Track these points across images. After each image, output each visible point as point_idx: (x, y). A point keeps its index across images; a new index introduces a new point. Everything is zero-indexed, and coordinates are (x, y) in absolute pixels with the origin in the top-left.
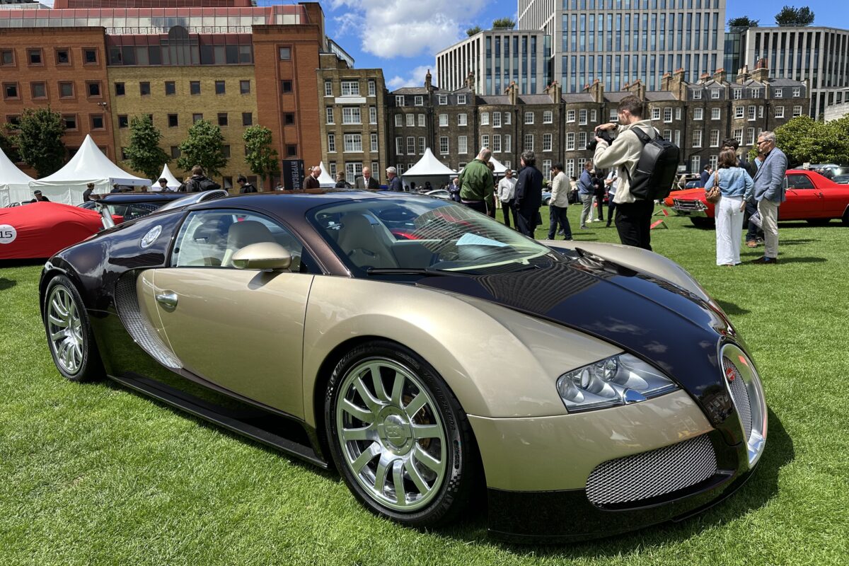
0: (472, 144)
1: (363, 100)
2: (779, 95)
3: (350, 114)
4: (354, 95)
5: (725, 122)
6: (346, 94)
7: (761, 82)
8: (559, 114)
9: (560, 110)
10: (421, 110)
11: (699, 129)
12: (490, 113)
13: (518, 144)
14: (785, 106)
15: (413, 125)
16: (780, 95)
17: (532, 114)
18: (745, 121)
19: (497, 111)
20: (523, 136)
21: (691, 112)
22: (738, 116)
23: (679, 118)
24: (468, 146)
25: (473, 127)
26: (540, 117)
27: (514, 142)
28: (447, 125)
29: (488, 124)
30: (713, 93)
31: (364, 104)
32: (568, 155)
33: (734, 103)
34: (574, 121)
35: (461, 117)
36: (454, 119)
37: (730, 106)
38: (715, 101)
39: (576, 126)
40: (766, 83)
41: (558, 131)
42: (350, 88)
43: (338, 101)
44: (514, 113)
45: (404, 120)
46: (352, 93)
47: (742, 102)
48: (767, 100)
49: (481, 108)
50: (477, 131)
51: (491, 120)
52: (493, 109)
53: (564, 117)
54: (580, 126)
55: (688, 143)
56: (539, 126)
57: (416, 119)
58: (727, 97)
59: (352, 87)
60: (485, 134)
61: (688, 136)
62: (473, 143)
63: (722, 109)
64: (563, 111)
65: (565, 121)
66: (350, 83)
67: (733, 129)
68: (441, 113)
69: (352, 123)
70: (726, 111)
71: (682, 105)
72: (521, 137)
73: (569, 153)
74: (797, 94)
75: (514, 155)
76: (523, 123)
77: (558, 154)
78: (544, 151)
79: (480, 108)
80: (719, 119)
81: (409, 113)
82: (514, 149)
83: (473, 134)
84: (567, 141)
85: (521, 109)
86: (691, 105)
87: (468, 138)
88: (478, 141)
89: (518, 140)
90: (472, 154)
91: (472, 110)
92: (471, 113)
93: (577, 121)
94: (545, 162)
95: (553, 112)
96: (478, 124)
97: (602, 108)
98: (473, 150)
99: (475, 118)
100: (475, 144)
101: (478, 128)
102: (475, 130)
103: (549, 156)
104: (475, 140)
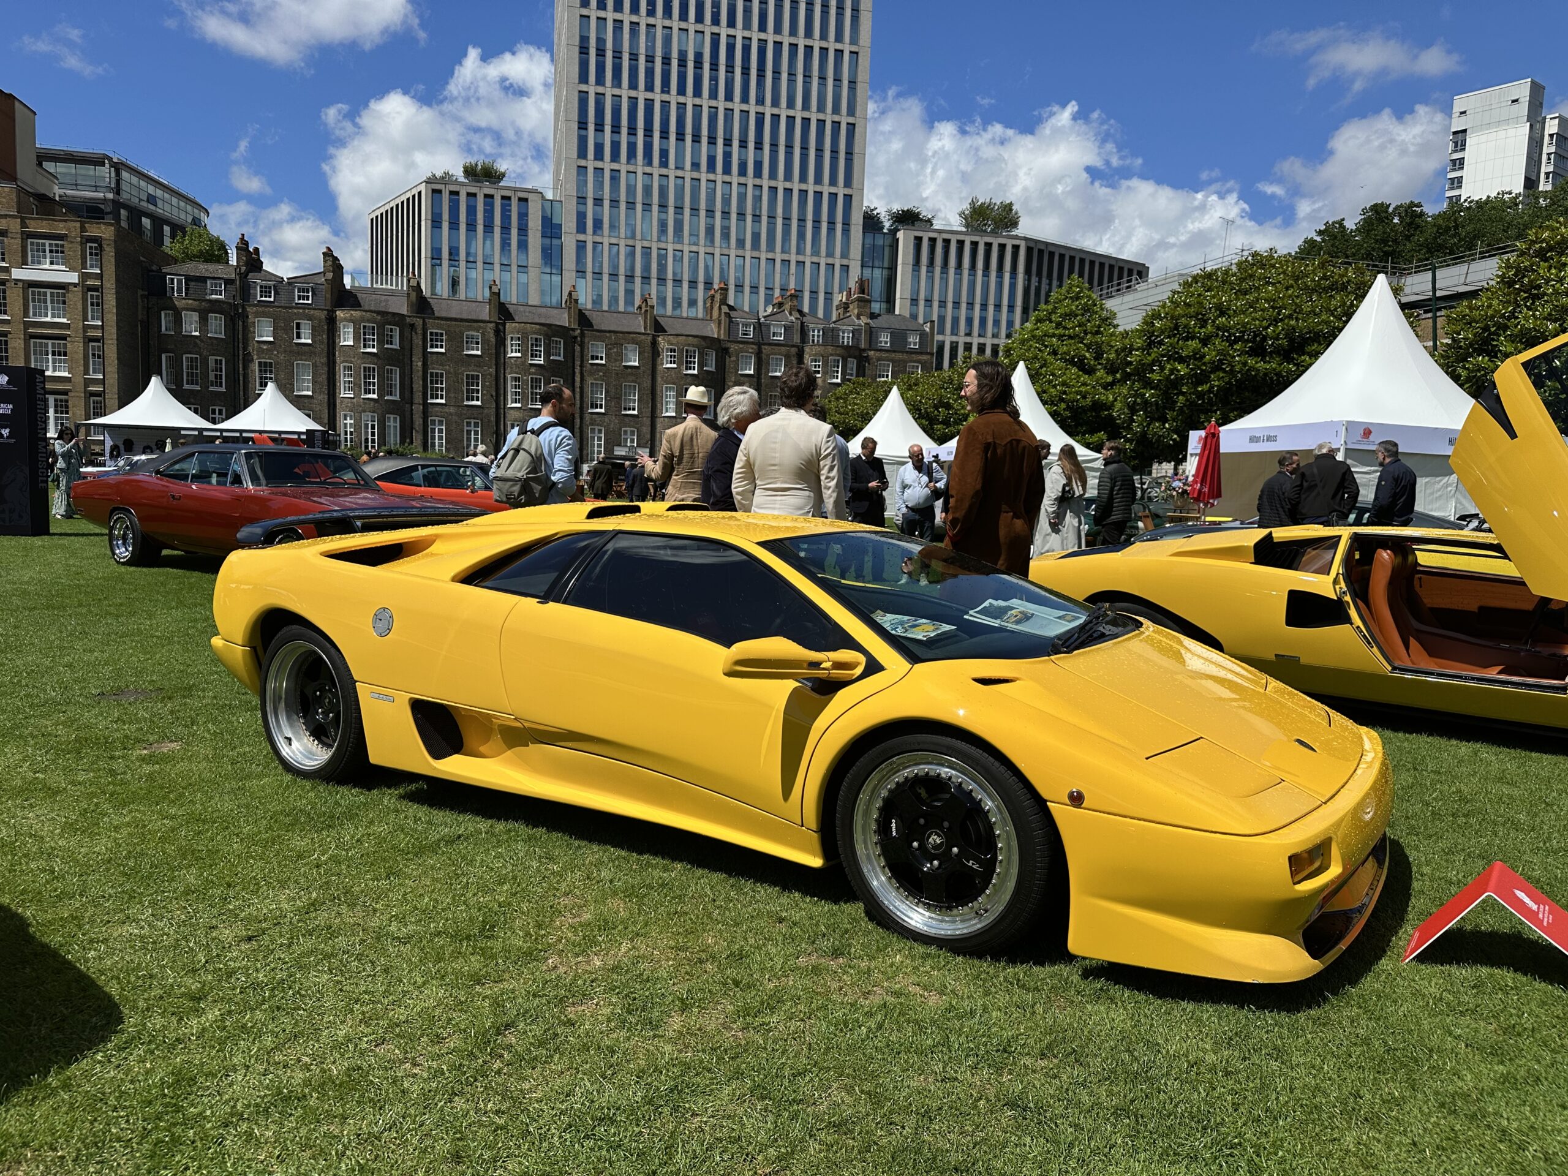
0: (323, 378)
1: (73, 277)
2: (885, 340)
3: (45, 301)
4: (55, 267)
6: (39, 263)
7: (859, 318)
8: (493, 340)
9: (497, 332)
10: (216, 307)
12: (356, 323)
13: (415, 386)
14: (893, 361)
15: (197, 334)
16: (886, 343)
17: (442, 335)
18: (824, 381)
19: (369, 321)
20: (425, 372)
21: (733, 359)
23: (711, 368)
24: (314, 382)
25: (325, 347)
26: (457, 342)
27: (407, 383)
28: (272, 340)
29: (351, 343)
30: (773, 330)
31: (75, 285)
33: (807, 349)
34: (519, 355)
35: (302, 326)
36: (285, 327)
38: (778, 344)
39: (524, 363)
40: (864, 320)
41: (492, 370)
42: (48, 254)
43: (17, 273)
44: (407, 331)
45: (178, 321)
46: (52, 263)
47: (819, 349)
48: (864, 350)
49: (340, 314)
50: (334, 355)
51: (356, 338)
52: (362, 317)
53: (505, 346)
54: (531, 365)
56: (456, 357)
57: (204, 321)
58: (797, 339)
59: (51, 251)
60: (346, 362)
62: (325, 377)
63: (788, 357)
64: (501, 335)
65: (505, 353)
66: (47, 242)
68: (258, 315)
69: (48, 319)
71: (716, 347)
72: (421, 373)
73: (512, 412)
74: (915, 344)
75: (408, 407)
76: (425, 348)
77: (493, 411)
78: (466, 403)
79: (338, 313)
81: (187, 309)
82: (407, 394)
83: (324, 360)
84: (510, 390)
85: (421, 322)
86: (733, 347)
87: (314, 366)
88: (334, 374)
89: (415, 379)
90: (323, 397)
91: (323, 315)
92: (320, 321)
93: (524, 354)
94: (469, 424)
95: (483, 334)
96: (334, 342)
97: (575, 337)
98: (325, 389)
99: (328, 330)
100: (329, 379)
101: (334, 348)
102: (328, 353)
103: (475, 412)
104: (329, 371)
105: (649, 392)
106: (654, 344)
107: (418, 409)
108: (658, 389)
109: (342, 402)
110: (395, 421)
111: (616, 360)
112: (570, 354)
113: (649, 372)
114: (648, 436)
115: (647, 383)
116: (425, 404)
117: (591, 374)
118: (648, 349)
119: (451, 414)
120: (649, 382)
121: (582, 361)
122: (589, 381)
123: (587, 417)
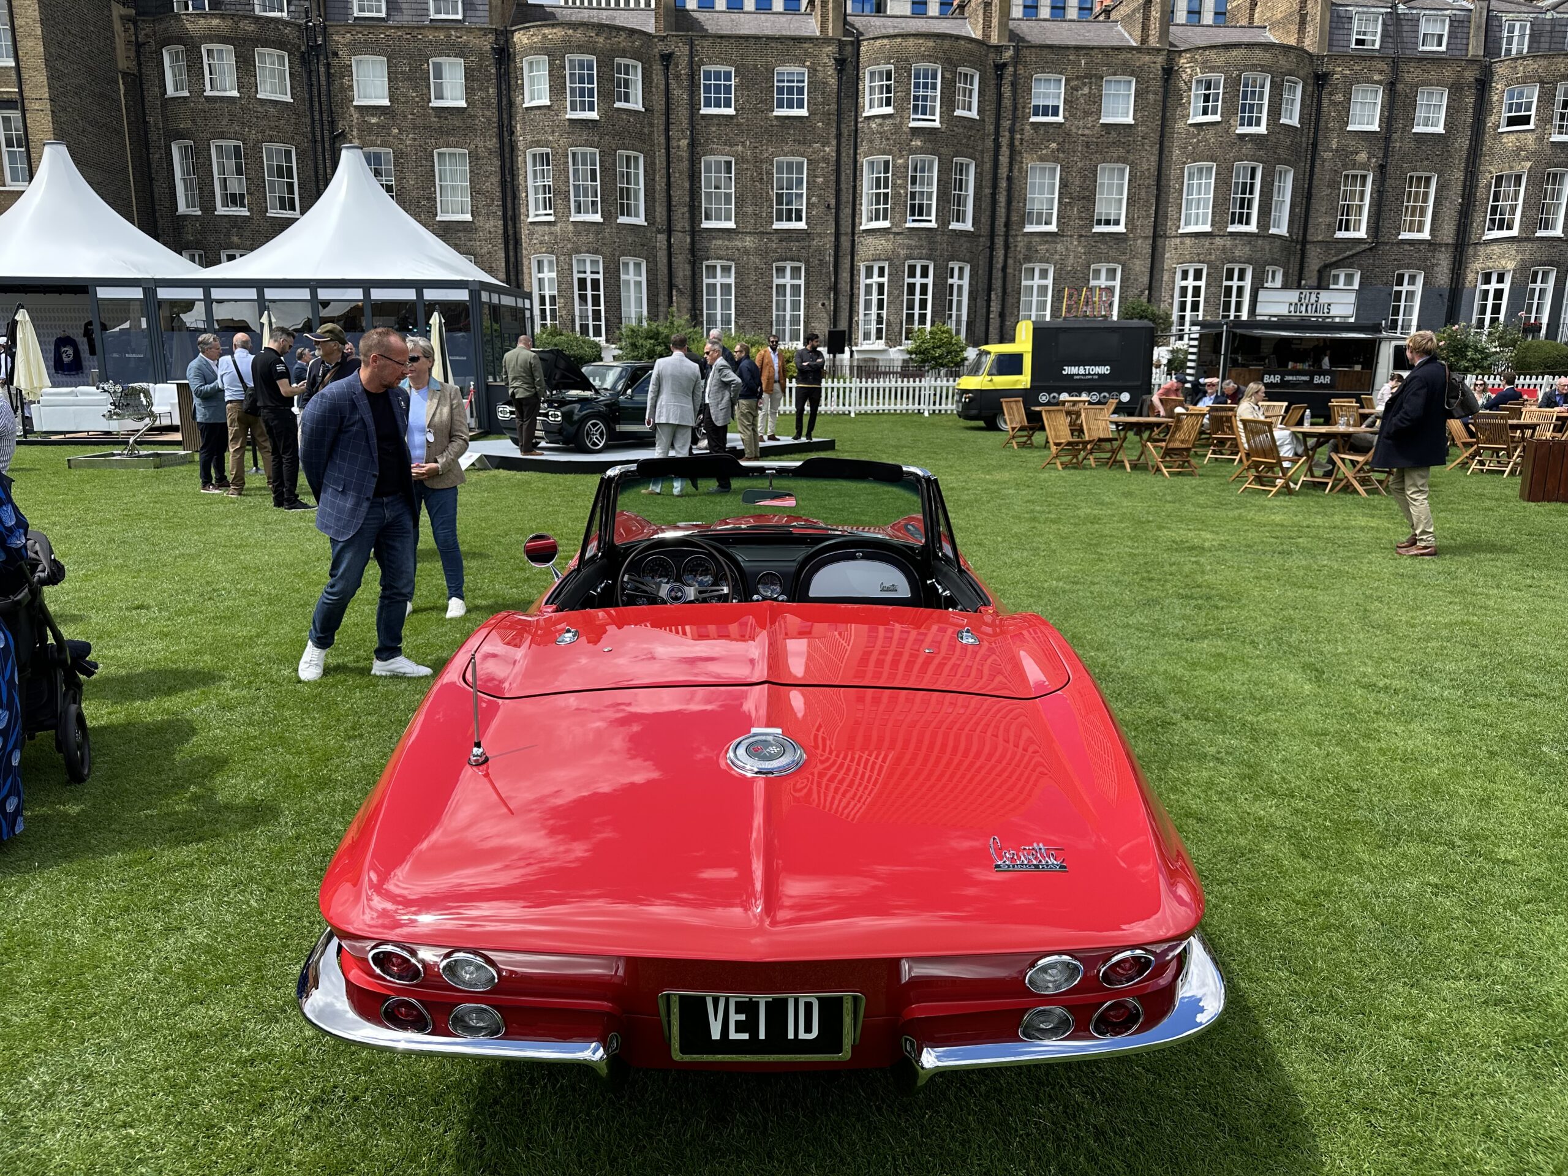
0: (492, 184)
5: (1462, 143)
8: (833, 81)
9: (841, 63)
10: (271, 34)
11: (1364, 166)
12: (555, 55)
13: (675, 193)
15: (235, 93)
17: (728, 76)
18: (1540, 139)
19: (581, 49)
21: (1339, 97)
22: (1511, 121)
23: (1292, 118)
24: (476, 192)
25: (492, 114)
26: (759, 89)
27: (660, 184)
28: (386, 102)
29: (546, 102)
30: (1424, 28)
32: (868, 247)
33: (1501, 70)
34: (889, 110)
35: (446, 72)
36: (412, 75)
37: (1483, 85)
38: (1432, 60)
39: (898, 128)
41: (830, 149)
44: (657, 68)
45: (194, 69)
47: (1532, 66)
49: (521, 38)
50: (510, 130)
51: (557, 87)
52: (570, 41)
53: (856, 94)
54: (914, 131)
55: (1320, 219)
56: (757, 124)
57: (245, 66)
58: (1475, 48)
60: (538, 144)
61: (1322, 191)
62: (495, 180)
63: (1456, 89)
64: (849, 68)
65: (857, 108)
67: (1490, 171)
68: (357, 48)
70: (1470, 100)
71: (1306, 70)
72: (685, 165)
73: (870, 240)
75: (662, 238)
76: (694, 107)
77: (829, 241)
78: (777, 225)
79: (517, 36)
80: (1440, 130)
81: (211, 39)
82: (660, 211)
83: (493, 143)
84: (867, 190)
85: (686, 50)
86: (1339, 72)
87: (474, 157)
88: (513, 174)
89: (675, 177)
90: (493, 224)
91: (486, 44)
92: (481, 55)
93: (900, 109)
94: (781, 271)
95: (813, 71)
96: (511, 104)
97: (1005, 65)
98: (496, 208)
99: (499, 77)
100: (503, 183)
101: (511, 117)
102: (501, 127)
103: (794, 246)
104: (502, 167)
105: (1152, 182)
106: (1169, 72)
107: (681, 240)
108: (1174, 173)
109: (532, 234)
110: (638, 273)
111: (1087, 114)
112: (993, 102)
113: (1155, 137)
114: (1145, 279)
115: (1148, 163)
116: (695, 231)
117: (1034, 147)
118: (1156, 85)
119: (746, 252)
120: (1154, 159)
121: (1014, 119)
122: (1030, 162)
123: (1021, 244)
